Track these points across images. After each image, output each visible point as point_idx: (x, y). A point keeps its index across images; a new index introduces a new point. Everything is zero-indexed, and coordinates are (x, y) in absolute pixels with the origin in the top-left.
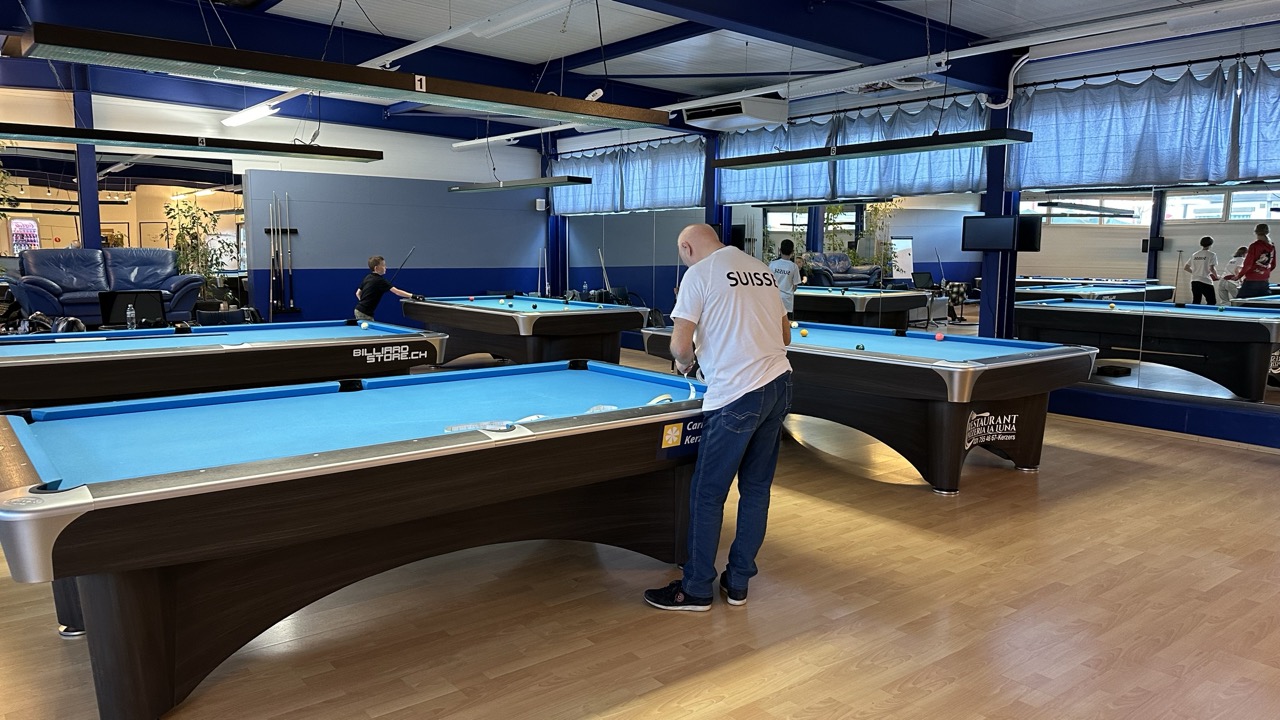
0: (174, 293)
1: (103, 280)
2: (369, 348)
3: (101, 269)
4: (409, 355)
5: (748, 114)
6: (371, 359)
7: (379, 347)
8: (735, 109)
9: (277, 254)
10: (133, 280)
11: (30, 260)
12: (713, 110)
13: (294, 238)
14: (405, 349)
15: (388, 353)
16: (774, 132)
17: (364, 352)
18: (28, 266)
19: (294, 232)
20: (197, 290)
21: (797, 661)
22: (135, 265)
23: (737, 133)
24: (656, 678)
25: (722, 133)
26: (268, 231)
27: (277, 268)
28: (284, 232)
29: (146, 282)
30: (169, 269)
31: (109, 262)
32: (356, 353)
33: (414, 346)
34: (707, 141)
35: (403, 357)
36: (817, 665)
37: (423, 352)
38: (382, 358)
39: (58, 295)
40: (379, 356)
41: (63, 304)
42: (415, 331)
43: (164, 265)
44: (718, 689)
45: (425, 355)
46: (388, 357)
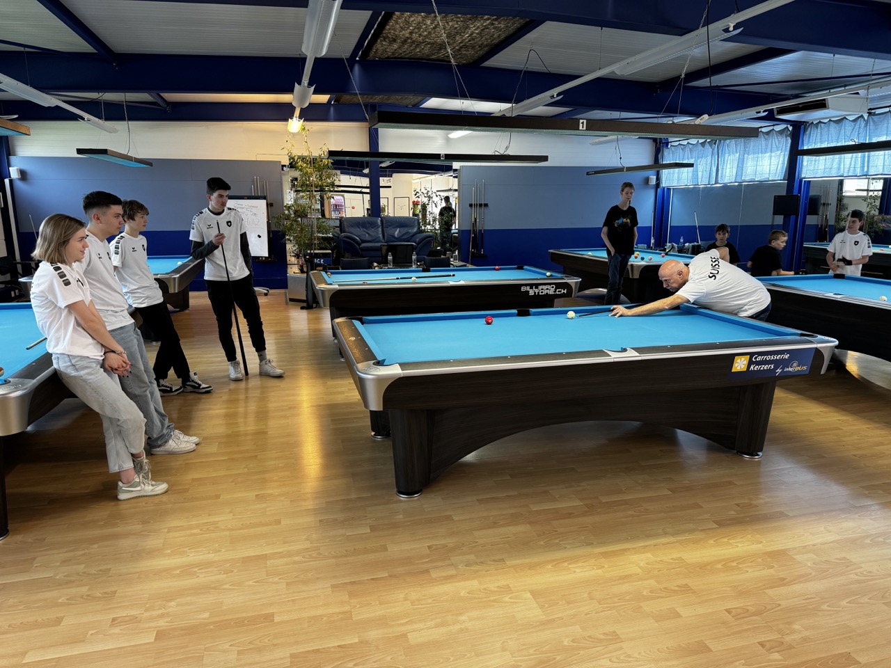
0: (418, 244)
1: (381, 236)
2: (531, 286)
3: (380, 229)
4: (555, 291)
5: (833, 109)
6: (531, 293)
7: (537, 286)
8: (821, 105)
9: (475, 219)
10: (396, 236)
11: (345, 224)
12: (800, 106)
13: (486, 209)
14: (553, 287)
15: (542, 289)
16: (855, 121)
17: (528, 288)
18: (344, 227)
19: (486, 205)
20: (429, 242)
21: (822, 529)
22: (397, 227)
23: (820, 122)
24: (713, 521)
25: (808, 122)
26: (471, 205)
27: (475, 228)
28: (481, 205)
29: (404, 237)
30: (415, 230)
31: (384, 225)
32: (523, 289)
33: (558, 286)
34: (793, 129)
35: (551, 292)
36: (838, 534)
37: (564, 290)
38: (538, 293)
39: (359, 244)
40: (537, 291)
41: (363, 249)
42: (559, 275)
43: (412, 226)
44: (758, 536)
45: (565, 291)
46: (542, 292)
